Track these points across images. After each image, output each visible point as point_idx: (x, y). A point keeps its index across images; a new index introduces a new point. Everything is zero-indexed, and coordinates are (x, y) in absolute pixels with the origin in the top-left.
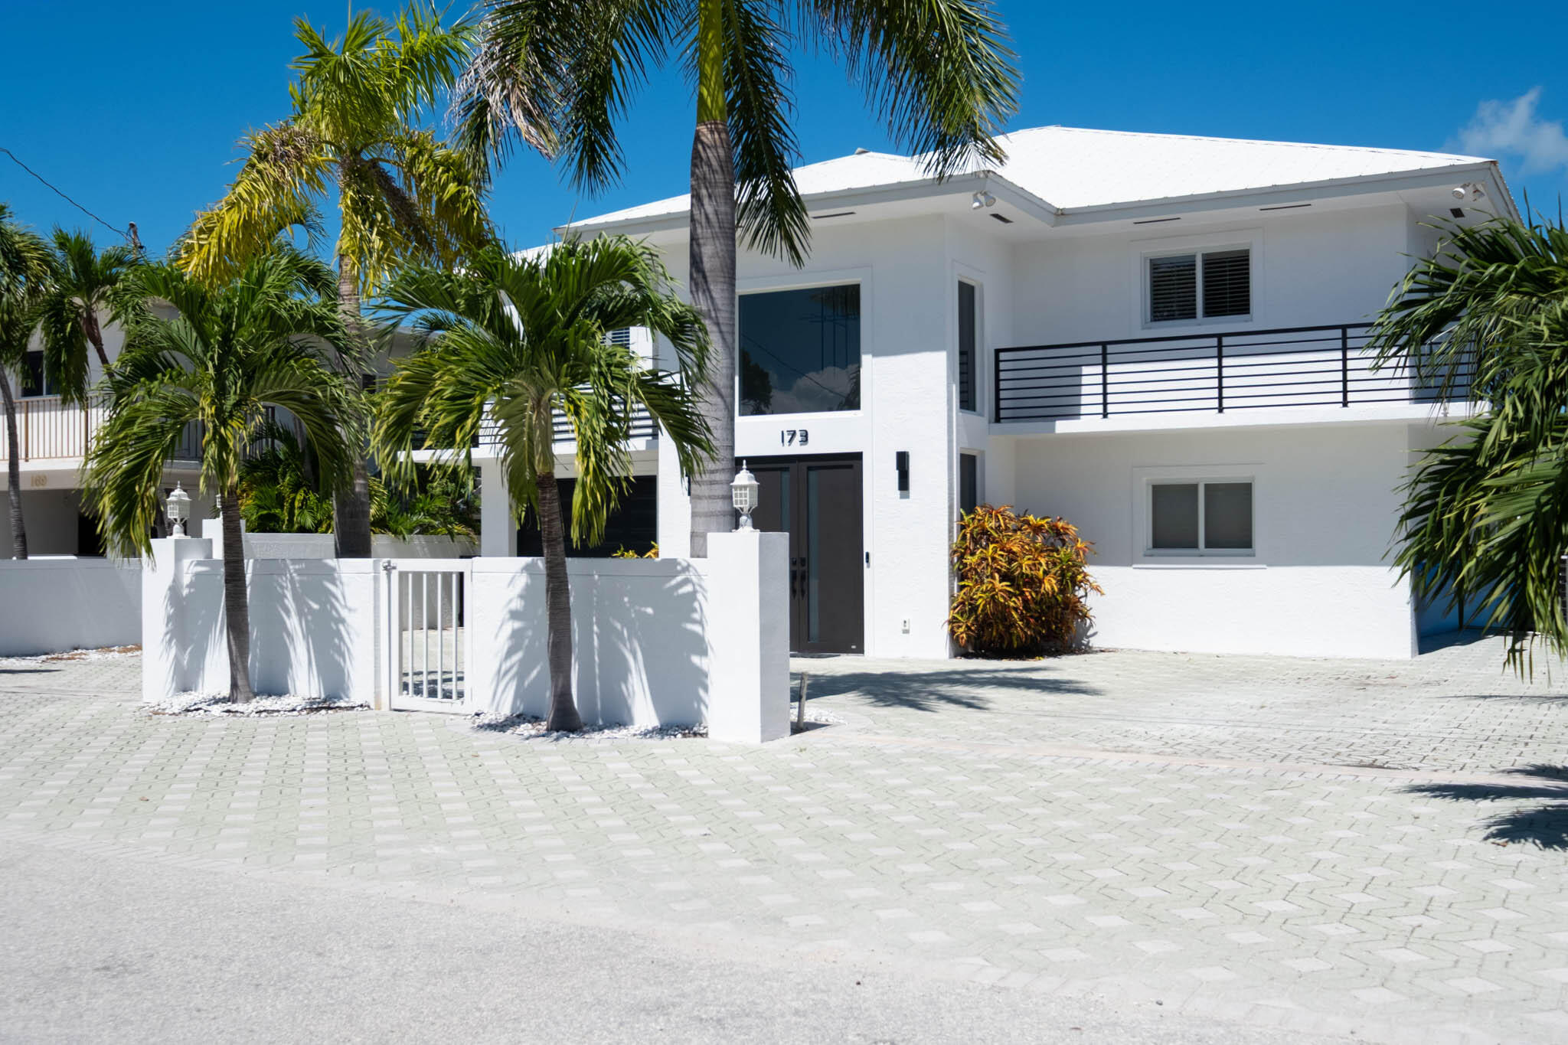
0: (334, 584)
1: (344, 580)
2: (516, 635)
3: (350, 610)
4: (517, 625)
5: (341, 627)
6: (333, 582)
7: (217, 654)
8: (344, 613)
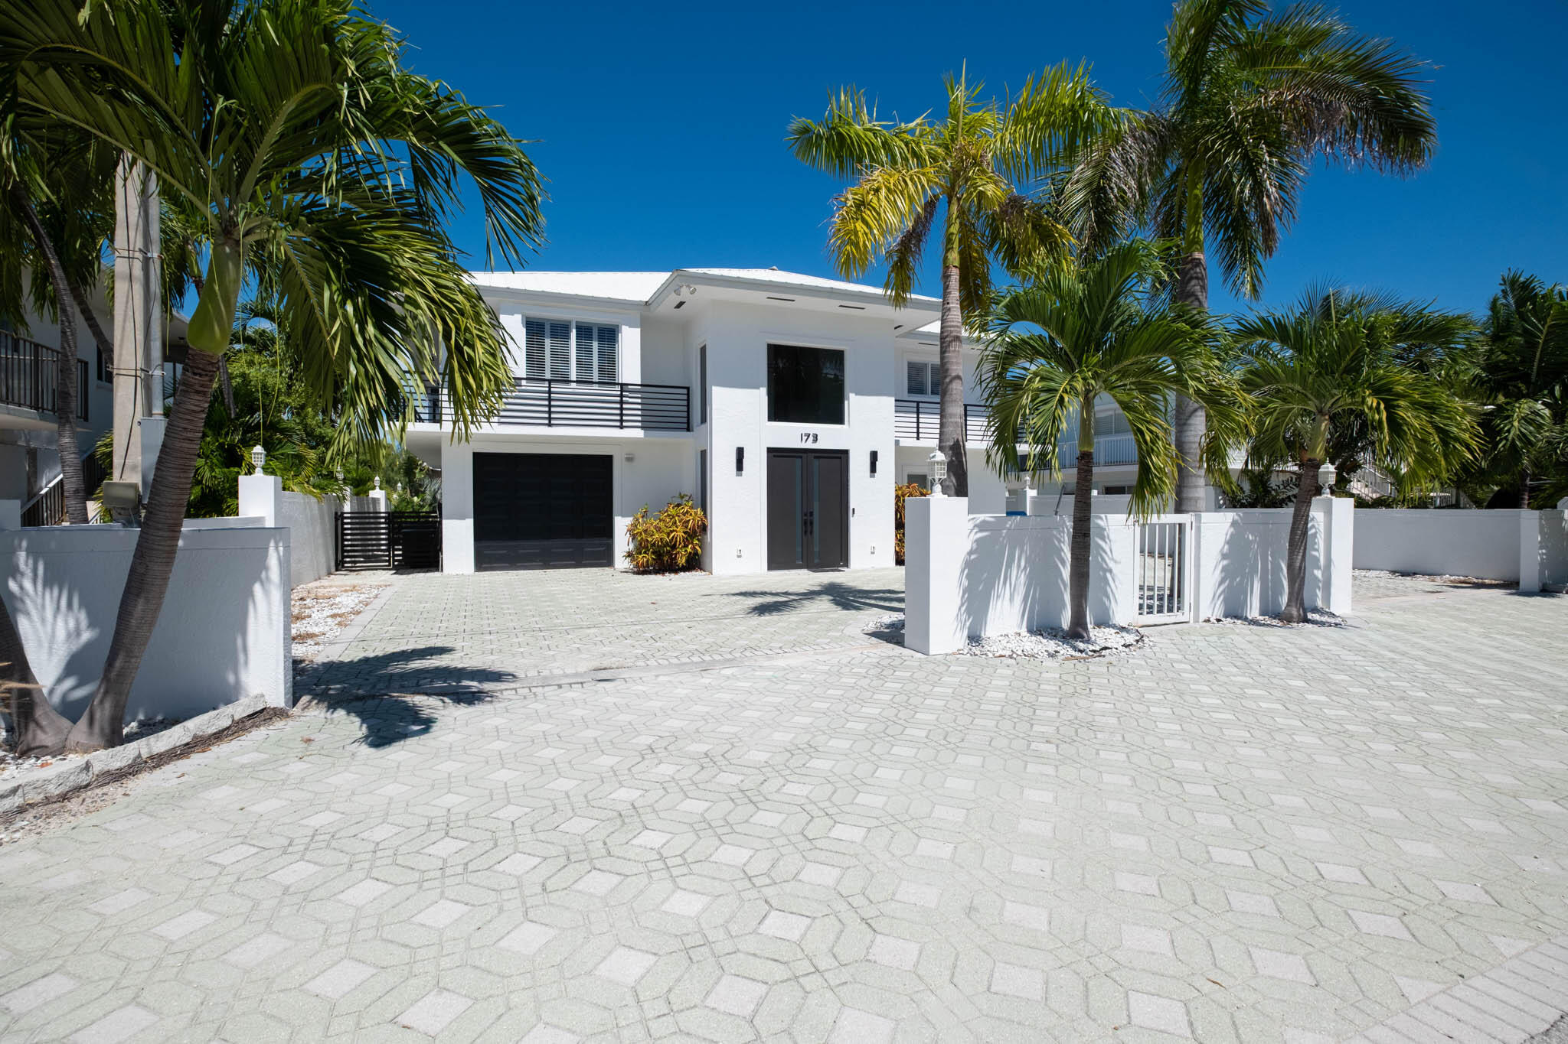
0: (1103, 539)
1: (1112, 537)
2: (1224, 569)
3: (1116, 562)
4: (1225, 562)
5: (1108, 575)
6: (1103, 538)
7: (999, 603)
8: (1111, 564)
